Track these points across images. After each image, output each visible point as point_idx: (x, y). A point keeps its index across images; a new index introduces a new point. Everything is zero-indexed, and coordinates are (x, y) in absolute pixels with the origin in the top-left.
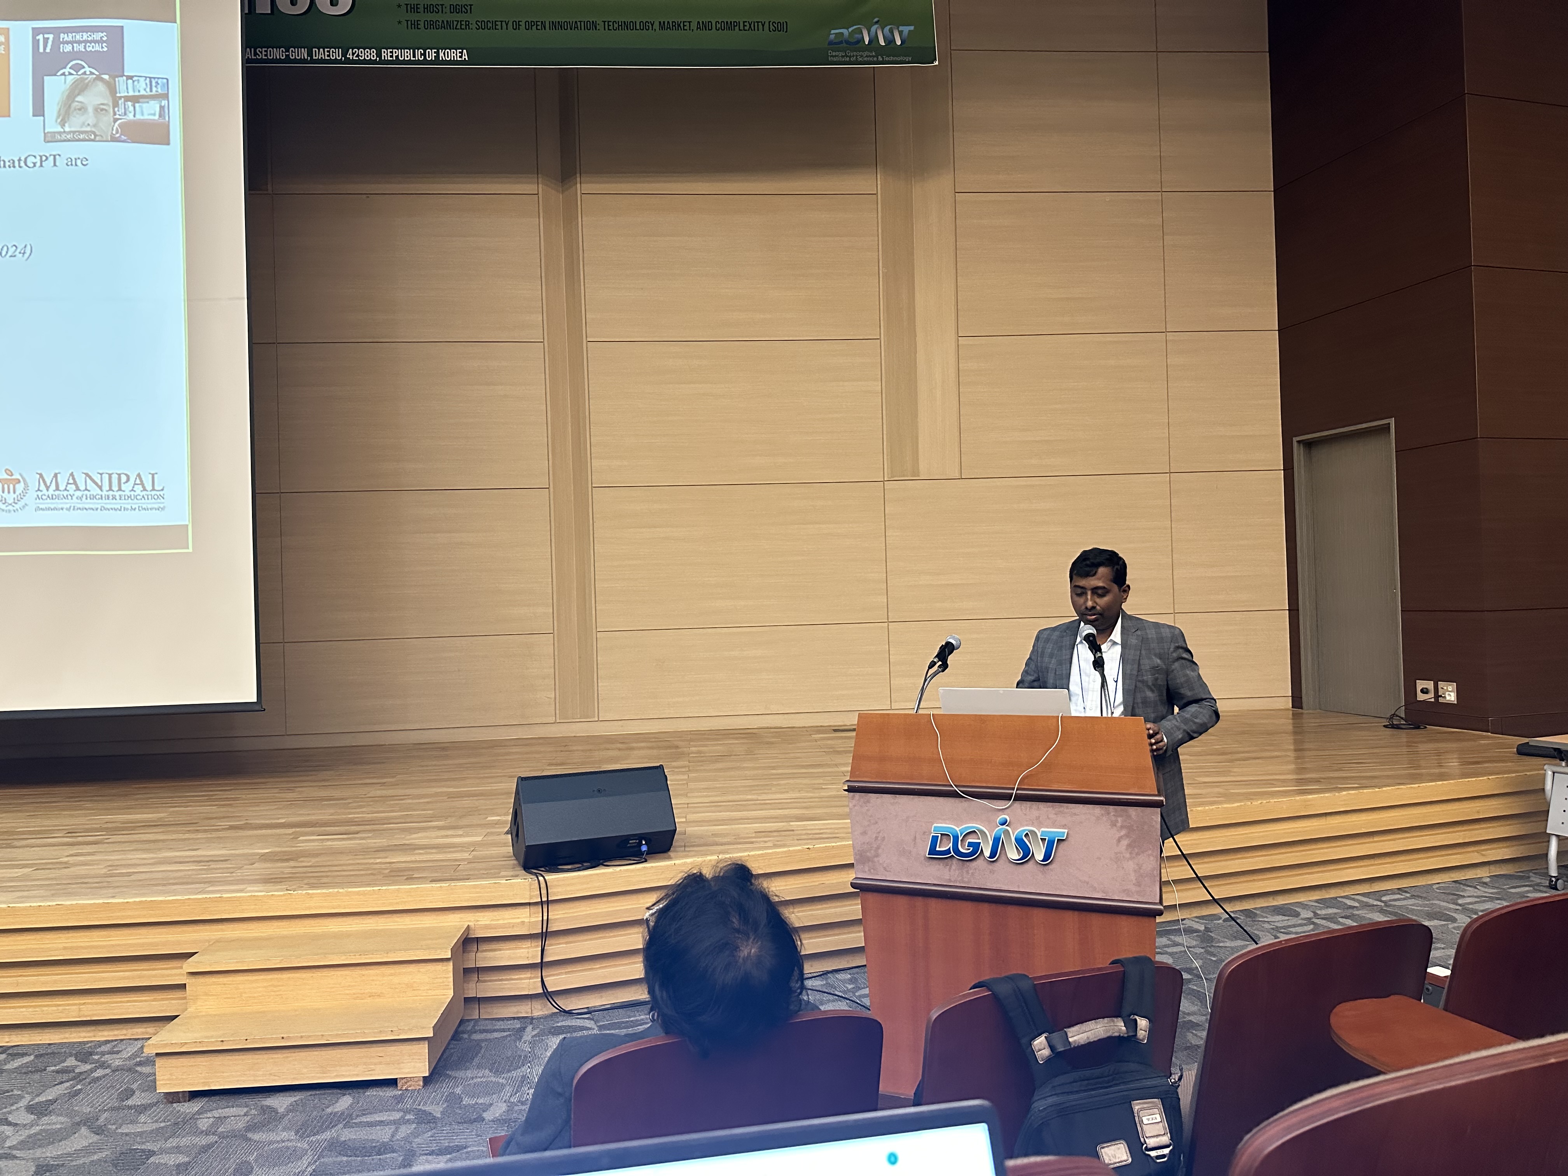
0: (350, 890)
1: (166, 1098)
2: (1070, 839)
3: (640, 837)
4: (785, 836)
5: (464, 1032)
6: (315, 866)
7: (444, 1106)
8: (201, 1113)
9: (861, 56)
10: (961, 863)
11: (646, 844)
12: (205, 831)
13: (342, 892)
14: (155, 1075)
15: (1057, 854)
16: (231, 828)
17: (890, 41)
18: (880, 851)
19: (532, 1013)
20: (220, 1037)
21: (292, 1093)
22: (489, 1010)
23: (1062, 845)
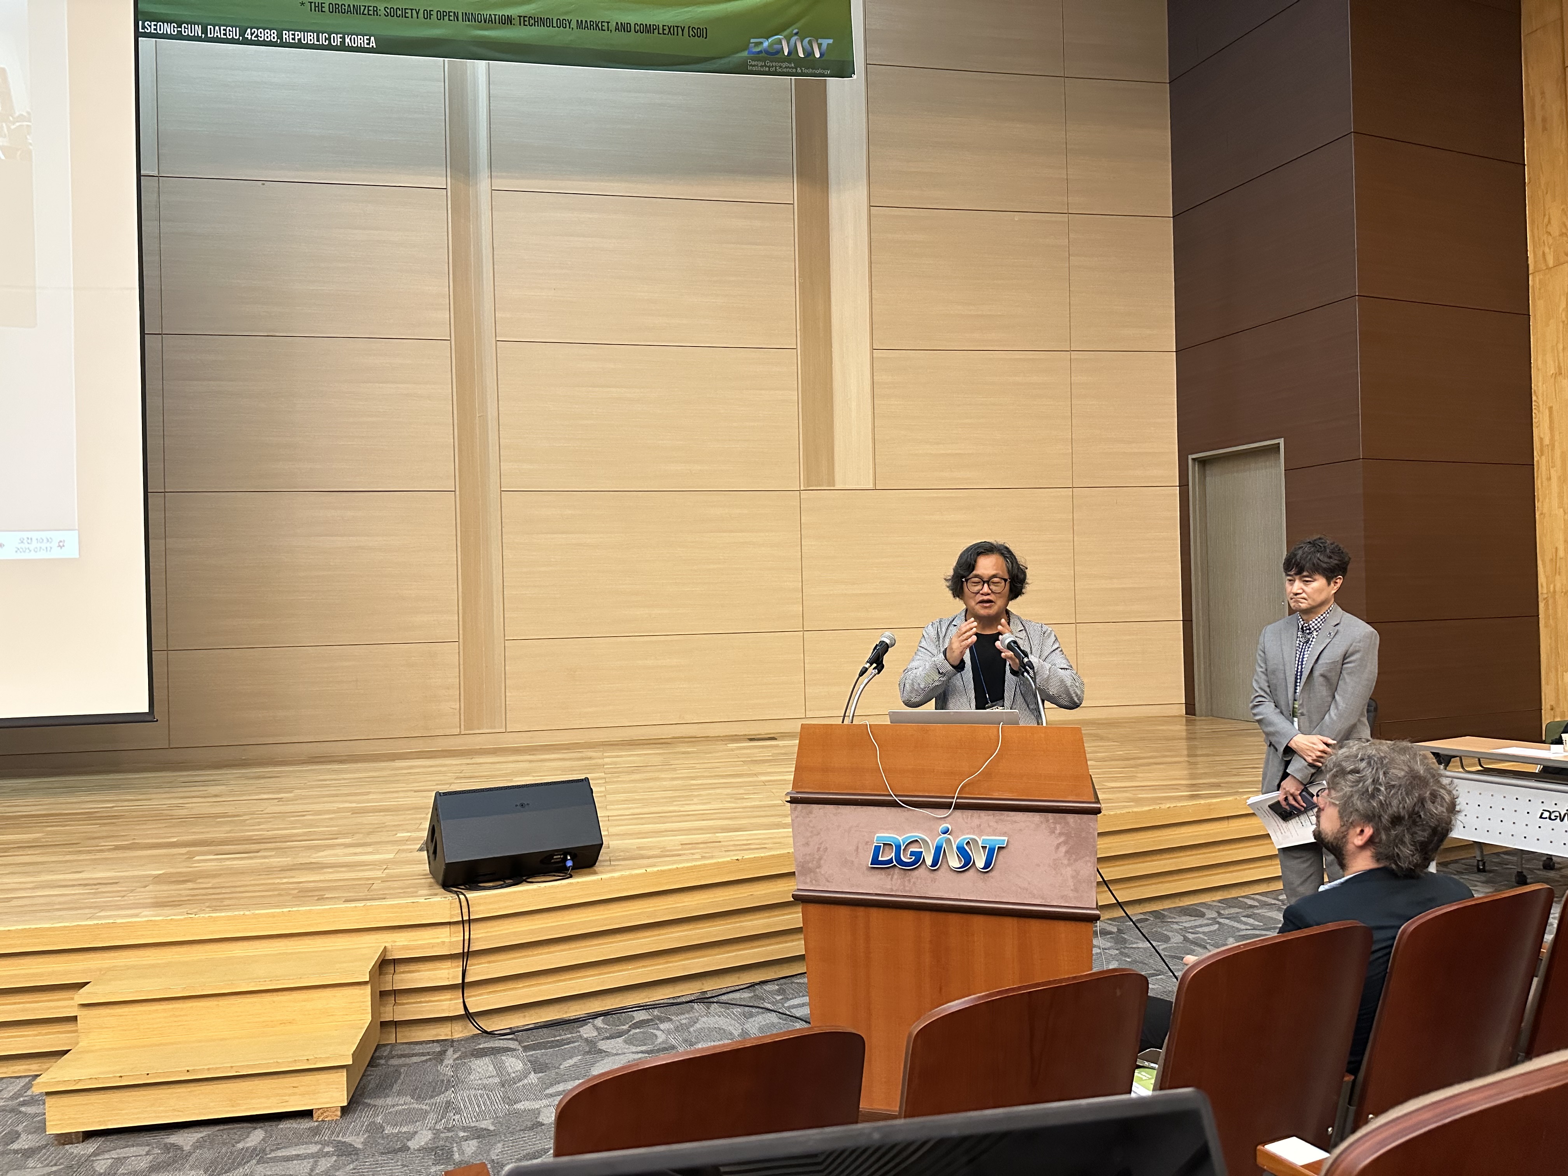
0: (257, 912)
1: (56, 1140)
2: (1009, 846)
3: (565, 852)
4: (712, 847)
5: (380, 1058)
6: (215, 888)
7: (365, 1136)
8: (98, 1155)
9: (781, 67)
10: (902, 872)
11: (572, 859)
12: (89, 852)
13: (248, 915)
14: (45, 1114)
15: (998, 862)
16: (117, 848)
17: (809, 54)
18: (822, 862)
19: (452, 1036)
20: (118, 1072)
21: (197, 1129)
22: (407, 1034)
23: (1002, 852)
